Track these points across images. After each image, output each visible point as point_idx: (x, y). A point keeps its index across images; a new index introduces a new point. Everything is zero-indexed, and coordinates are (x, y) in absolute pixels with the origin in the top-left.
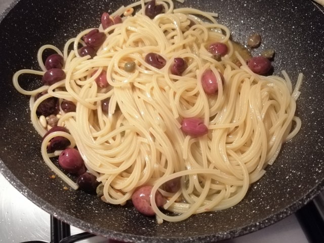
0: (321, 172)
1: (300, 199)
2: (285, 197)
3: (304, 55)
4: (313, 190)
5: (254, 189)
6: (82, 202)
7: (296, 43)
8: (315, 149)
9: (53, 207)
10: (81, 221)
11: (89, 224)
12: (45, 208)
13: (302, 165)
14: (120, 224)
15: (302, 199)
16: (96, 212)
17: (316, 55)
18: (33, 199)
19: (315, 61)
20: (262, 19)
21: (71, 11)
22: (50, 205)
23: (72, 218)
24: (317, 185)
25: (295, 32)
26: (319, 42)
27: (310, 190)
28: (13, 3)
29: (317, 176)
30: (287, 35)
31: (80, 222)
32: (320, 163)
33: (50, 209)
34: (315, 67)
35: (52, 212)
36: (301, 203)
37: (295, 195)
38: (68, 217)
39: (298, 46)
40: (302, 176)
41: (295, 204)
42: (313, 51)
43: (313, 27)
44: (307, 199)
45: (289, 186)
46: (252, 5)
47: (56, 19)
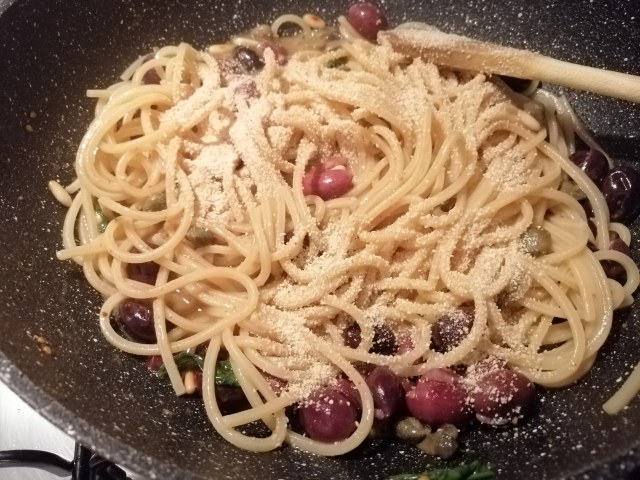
6: (144, 410)
9: (68, 412)
10: (130, 448)
11: (149, 459)
12: (49, 412)
14: (226, 466)
16: (173, 433)
18: (20, 389)
20: (556, 43)
21: (156, 9)
22: (60, 407)
23: (109, 441)
25: (630, 70)
31: (128, 452)
33: (60, 417)
35: (64, 422)
38: (101, 437)
46: (533, 16)
47: (122, 22)
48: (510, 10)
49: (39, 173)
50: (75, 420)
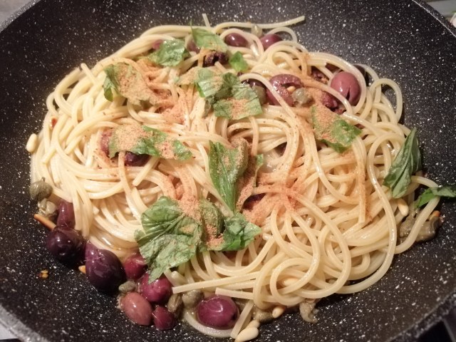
0: (447, 284)
1: (410, 328)
2: (391, 321)
3: (429, 100)
4: (431, 315)
5: (347, 302)
6: (85, 315)
7: (417, 81)
8: (441, 245)
9: (27, 329)
12: (15, 329)
13: (420, 268)
15: (413, 328)
16: (104, 331)
17: (447, 100)
19: (445, 108)
20: (369, 45)
21: (93, 32)
22: (23, 325)
24: (437, 306)
25: (416, 65)
26: (452, 81)
27: (426, 315)
28: (6, 22)
29: (440, 289)
30: (404, 70)
32: (448, 267)
33: (22, 332)
34: (445, 118)
35: (24, 336)
36: (409, 335)
37: (404, 319)
39: (421, 86)
40: (419, 286)
41: (400, 338)
42: (442, 94)
43: (442, 59)
44: (419, 329)
45: (398, 302)
46: (353, 26)
47: (70, 43)
48: (337, 22)
49: (16, 153)
50: (32, 334)
